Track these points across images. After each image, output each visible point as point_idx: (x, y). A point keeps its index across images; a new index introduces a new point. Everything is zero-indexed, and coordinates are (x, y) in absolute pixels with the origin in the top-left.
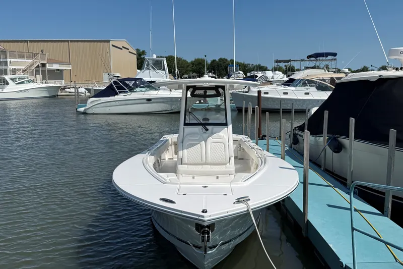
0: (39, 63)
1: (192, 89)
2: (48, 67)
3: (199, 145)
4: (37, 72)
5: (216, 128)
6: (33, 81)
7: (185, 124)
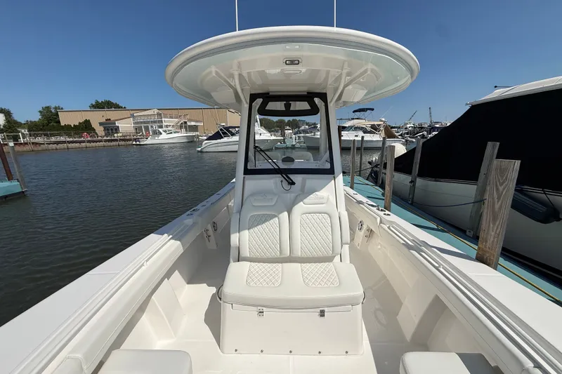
0: (182, 121)
1: (261, 100)
2: (189, 124)
3: (277, 219)
4: (181, 127)
5: (311, 180)
6: (178, 132)
7: (247, 172)
